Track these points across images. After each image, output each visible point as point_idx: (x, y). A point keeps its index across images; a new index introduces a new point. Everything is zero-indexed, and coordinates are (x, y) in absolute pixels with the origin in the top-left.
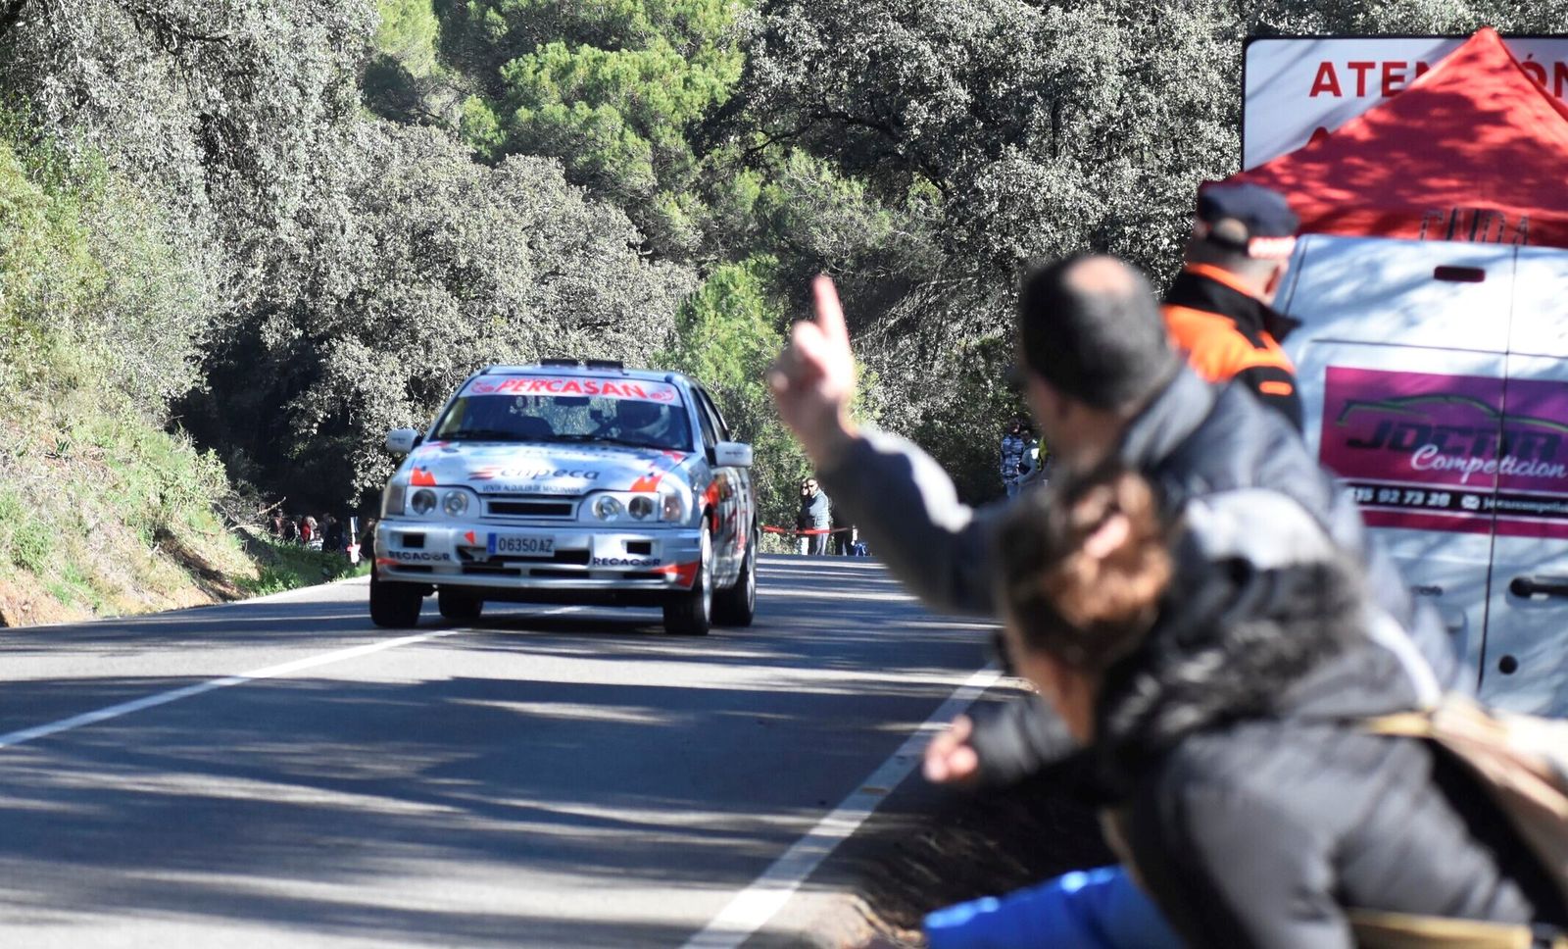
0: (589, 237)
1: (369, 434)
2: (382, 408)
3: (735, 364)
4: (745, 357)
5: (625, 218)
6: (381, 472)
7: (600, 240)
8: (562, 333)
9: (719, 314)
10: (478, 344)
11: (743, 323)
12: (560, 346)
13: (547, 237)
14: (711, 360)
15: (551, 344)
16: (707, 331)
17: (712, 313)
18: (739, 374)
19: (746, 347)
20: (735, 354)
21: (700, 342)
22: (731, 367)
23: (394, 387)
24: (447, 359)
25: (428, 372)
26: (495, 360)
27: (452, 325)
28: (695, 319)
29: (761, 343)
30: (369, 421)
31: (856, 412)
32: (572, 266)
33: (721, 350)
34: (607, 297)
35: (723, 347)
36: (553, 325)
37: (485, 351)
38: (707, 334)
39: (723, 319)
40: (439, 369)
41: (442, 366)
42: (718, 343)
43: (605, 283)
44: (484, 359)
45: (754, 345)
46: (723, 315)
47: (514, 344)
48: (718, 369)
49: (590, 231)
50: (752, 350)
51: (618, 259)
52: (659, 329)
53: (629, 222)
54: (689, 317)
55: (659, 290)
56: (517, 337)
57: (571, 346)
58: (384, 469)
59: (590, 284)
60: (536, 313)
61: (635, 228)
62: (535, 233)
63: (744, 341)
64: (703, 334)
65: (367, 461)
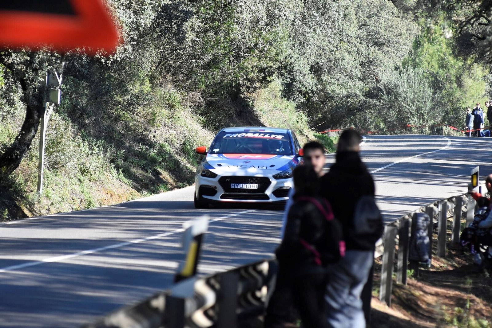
0: (378, 11)
1: (296, 86)
2: (300, 77)
3: (435, 62)
4: (439, 60)
5: (392, 4)
6: (300, 100)
7: (382, 12)
8: (367, 48)
9: (429, 44)
10: (337, 53)
11: (438, 47)
12: (367, 53)
13: (362, 11)
14: (426, 61)
15: (364, 53)
16: (425, 50)
17: (427, 43)
18: (436, 66)
19: (439, 56)
20: (435, 59)
21: (422, 54)
22: (434, 63)
23: (306, 69)
24: (325, 59)
25: (317, 63)
26: (343, 59)
27: (327, 46)
28: (420, 45)
29: (445, 54)
30: (295, 82)
31: (480, 80)
32: (371, 22)
33: (430, 57)
34: (385, 34)
35: (431, 56)
36: (364, 45)
37: (339, 56)
38: (425, 51)
39: (431, 46)
40: (322, 62)
41: (323, 61)
42: (429, 55)
43: (384, 29)
44: (339, 59)
45: (442, 55)
46: (431, 44)
47: (349, 52)
48: (429, 64)
49: (378, 9)
50: (441, 57)
51: (388, 19)
52: (404, 46)
53: (394, 6)
54: (417, 44)
55: (404, 31)
56: (350, 50)
57: (371, 53)
58: (301, 100)
59: (379, 30)
60: (358, 41)
61: (396, 8)
62: (357, 10)
63: (439, 54)
64: (423, 51)
65: (295, 97)
